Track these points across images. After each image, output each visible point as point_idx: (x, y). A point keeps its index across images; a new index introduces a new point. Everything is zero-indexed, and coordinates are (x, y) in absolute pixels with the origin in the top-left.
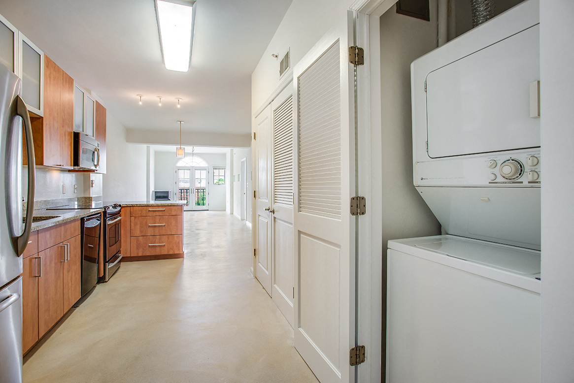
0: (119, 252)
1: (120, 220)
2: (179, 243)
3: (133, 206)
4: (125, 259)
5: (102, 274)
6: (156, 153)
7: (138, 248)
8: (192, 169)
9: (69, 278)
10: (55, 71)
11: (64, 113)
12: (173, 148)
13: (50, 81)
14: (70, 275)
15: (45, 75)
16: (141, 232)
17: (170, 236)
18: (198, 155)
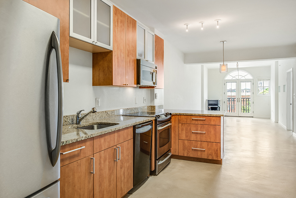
0: (169, 150)
1: (171, 125)
2: (217, 150)
3: (180, 115)
4: (173, 156)
5: (153, 169)
6: (209, 70)
7: (184, 150)
8: (238, 82)
9: (122, 173)
10: (122, 17)
11: (129, 46)
12: (217, 65)
13: (118, 24)
14: (123, 170)
15: (114, 20)
16: (187, 136)
17: (210, 144)
18: (243, 69)
